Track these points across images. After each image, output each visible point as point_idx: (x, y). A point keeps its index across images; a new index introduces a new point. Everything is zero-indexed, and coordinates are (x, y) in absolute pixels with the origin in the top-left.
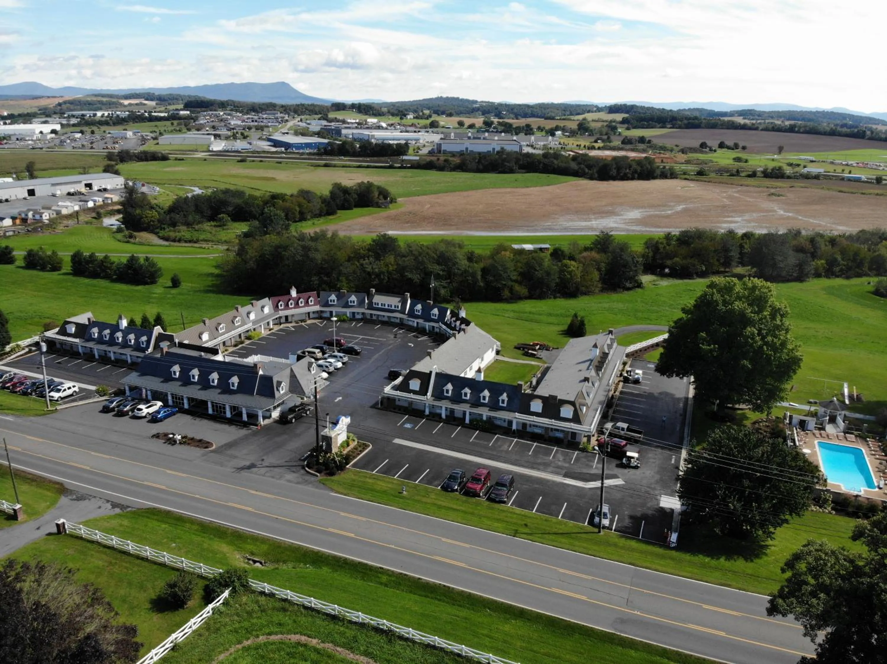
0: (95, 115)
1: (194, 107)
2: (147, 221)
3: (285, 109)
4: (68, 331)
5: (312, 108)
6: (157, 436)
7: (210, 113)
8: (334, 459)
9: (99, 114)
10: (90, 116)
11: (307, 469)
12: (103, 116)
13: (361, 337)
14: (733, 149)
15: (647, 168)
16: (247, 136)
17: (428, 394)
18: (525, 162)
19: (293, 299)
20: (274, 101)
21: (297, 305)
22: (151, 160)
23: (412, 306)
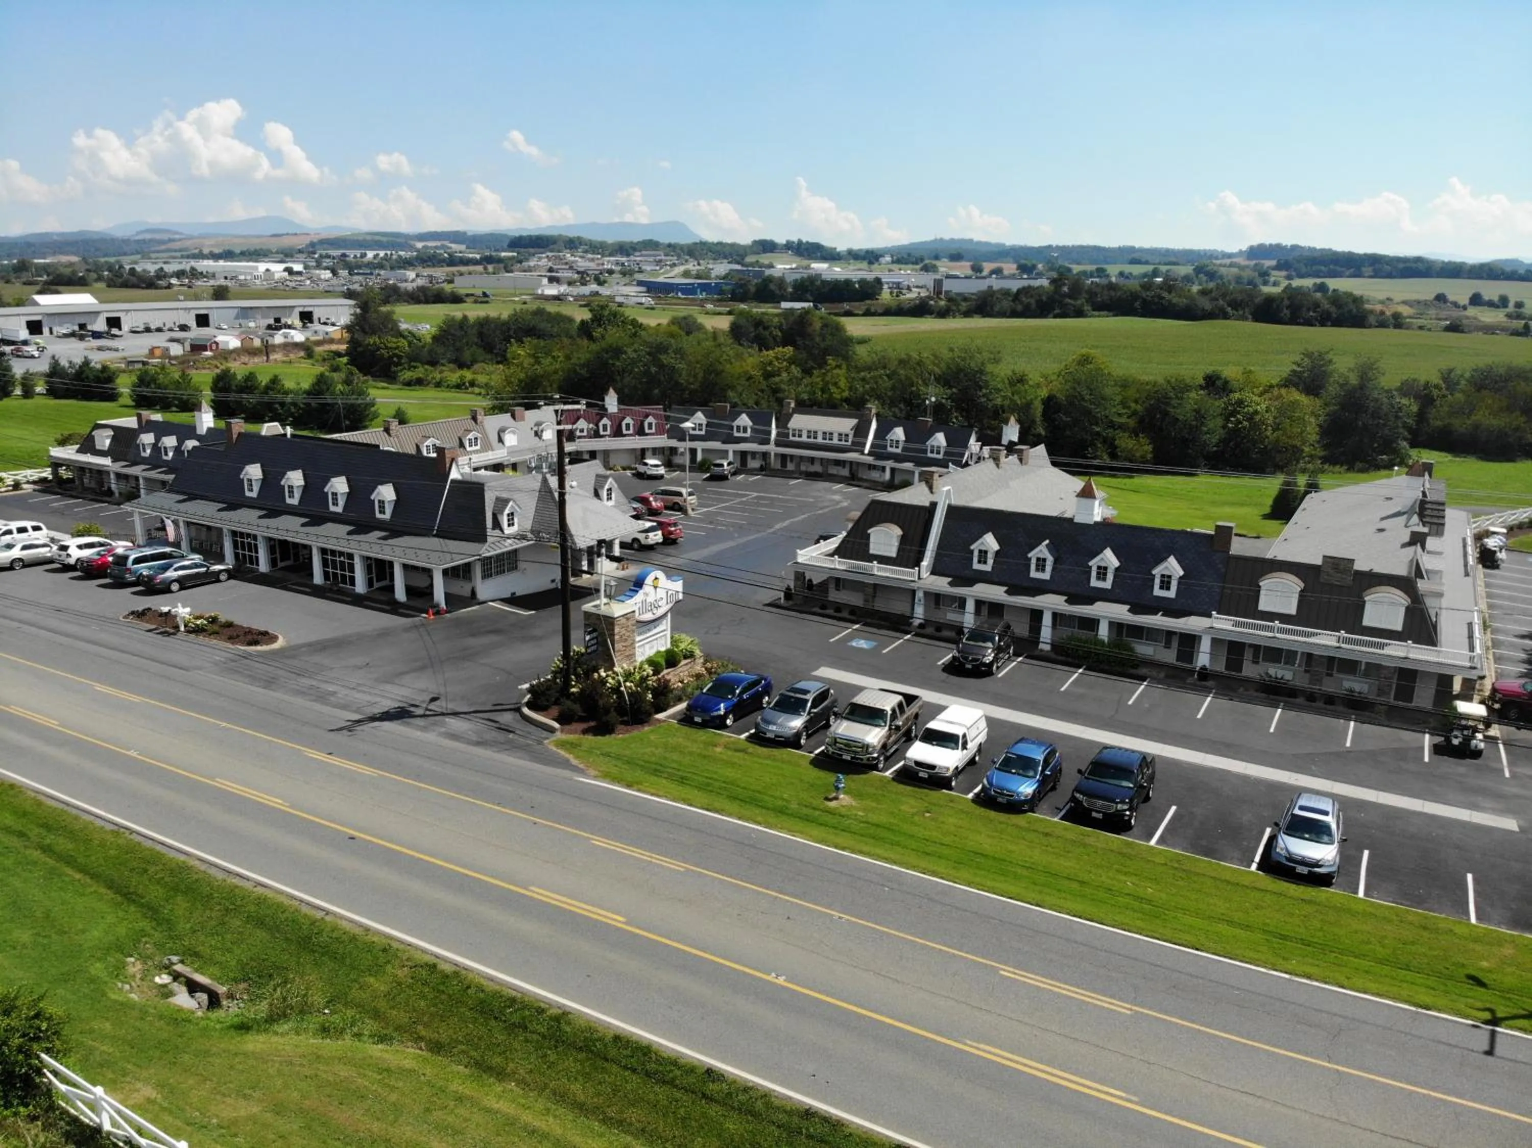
0: (364, 255)
1: (525, 247)
2: (386, 355)
3: (672, 248)
4: (98, 447)
5: (719, 248)
6: (140, 615)
7: (550, 254)
8: (616, 690)
9: (370, 255)
10: (355, 257)
11: (526, 710)
12: (376, 256)
13: (755, 494)
14: (1498, 307)
15: (1351, 311)
16: (605, 282)
17: (925, 563)
18: (1105, 298)
19: (611, 417)
20: (656, 238)
21: (618, 433)
22: (434, 302)
23: (881, 433)
